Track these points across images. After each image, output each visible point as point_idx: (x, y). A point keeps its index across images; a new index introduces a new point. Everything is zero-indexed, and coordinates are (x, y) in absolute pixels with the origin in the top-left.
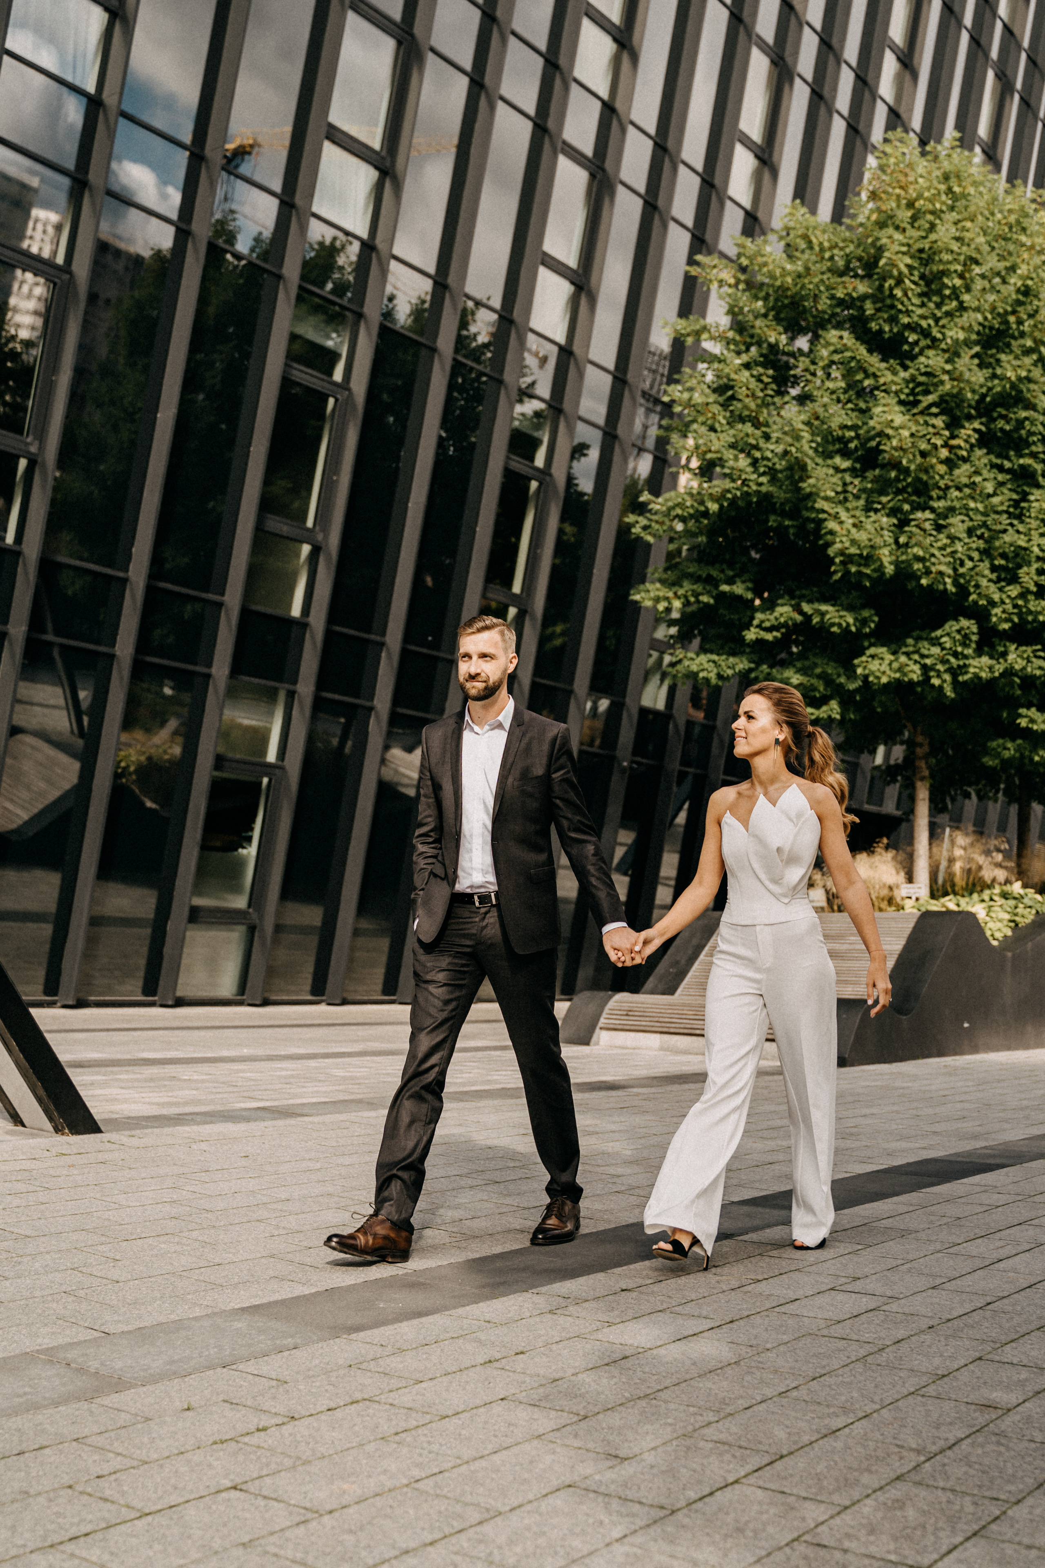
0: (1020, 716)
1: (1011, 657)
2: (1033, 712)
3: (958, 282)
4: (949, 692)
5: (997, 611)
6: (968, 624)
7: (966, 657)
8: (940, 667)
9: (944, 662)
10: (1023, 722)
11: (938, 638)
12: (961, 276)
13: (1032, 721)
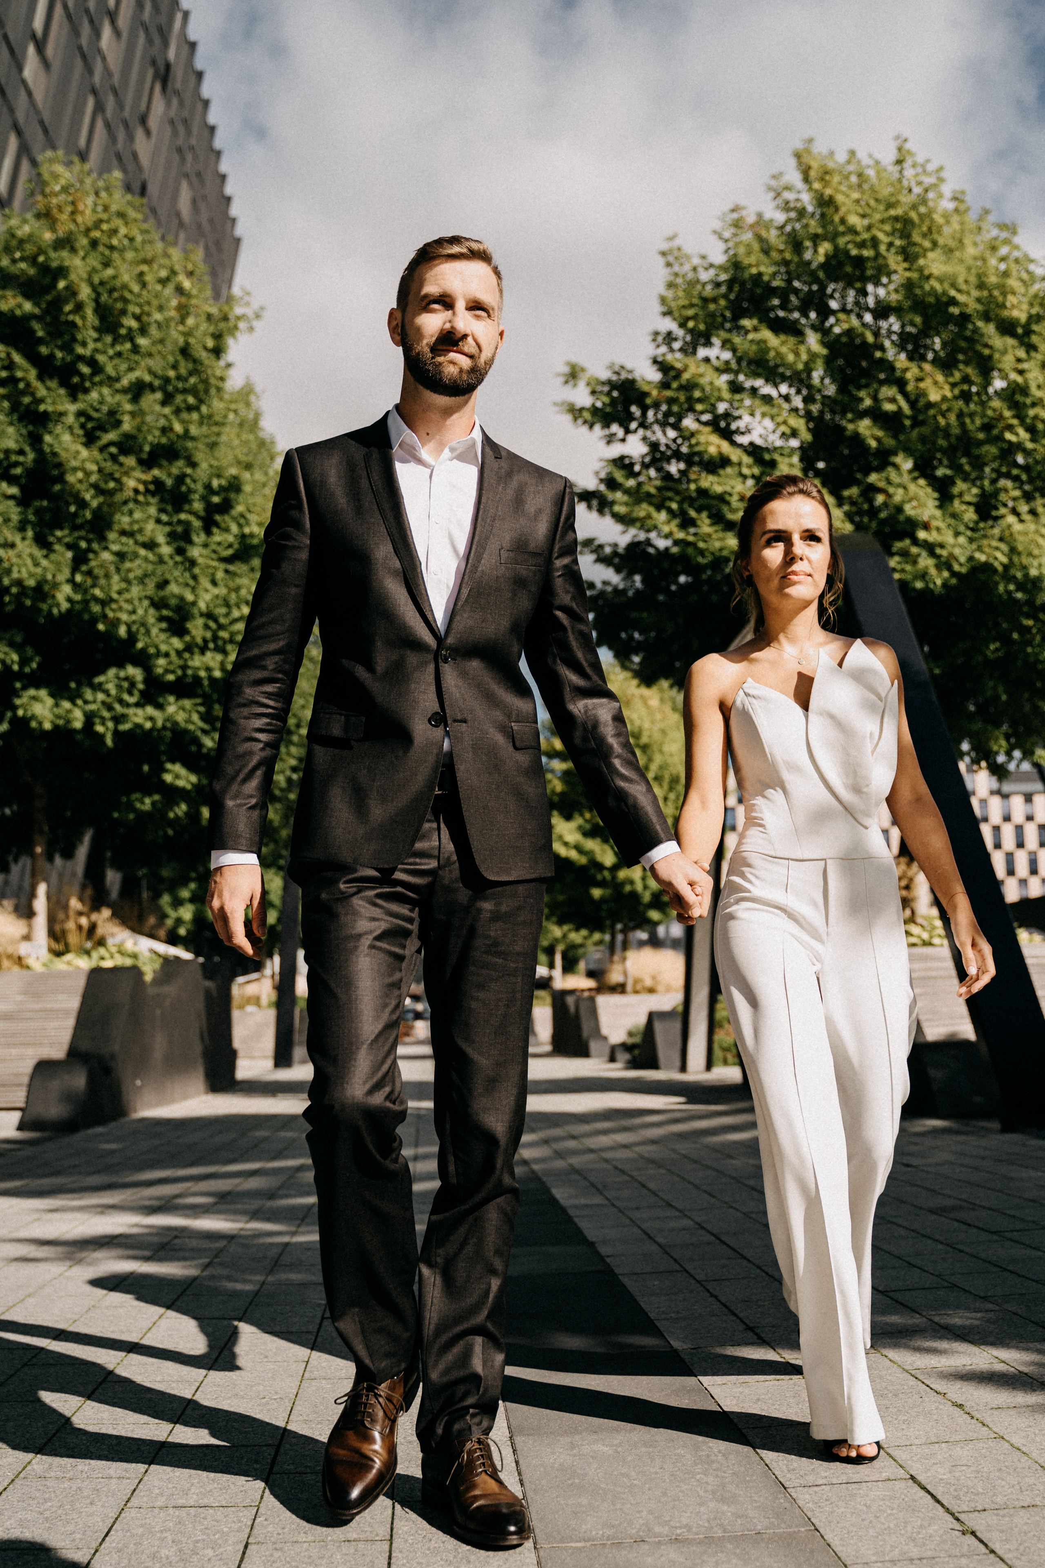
0: (167, 771)
1: (171, 709)
2: (178, 768)
3: (134, 324)
4: (109, 742)
5: (161, 662)
6: (135, 672)
7: (128, 705)
8: (106, 714)
9: (110, 708)
10: (168, 778)
11: (100, 684)
12: (137, 318)
13: (177, 776)
